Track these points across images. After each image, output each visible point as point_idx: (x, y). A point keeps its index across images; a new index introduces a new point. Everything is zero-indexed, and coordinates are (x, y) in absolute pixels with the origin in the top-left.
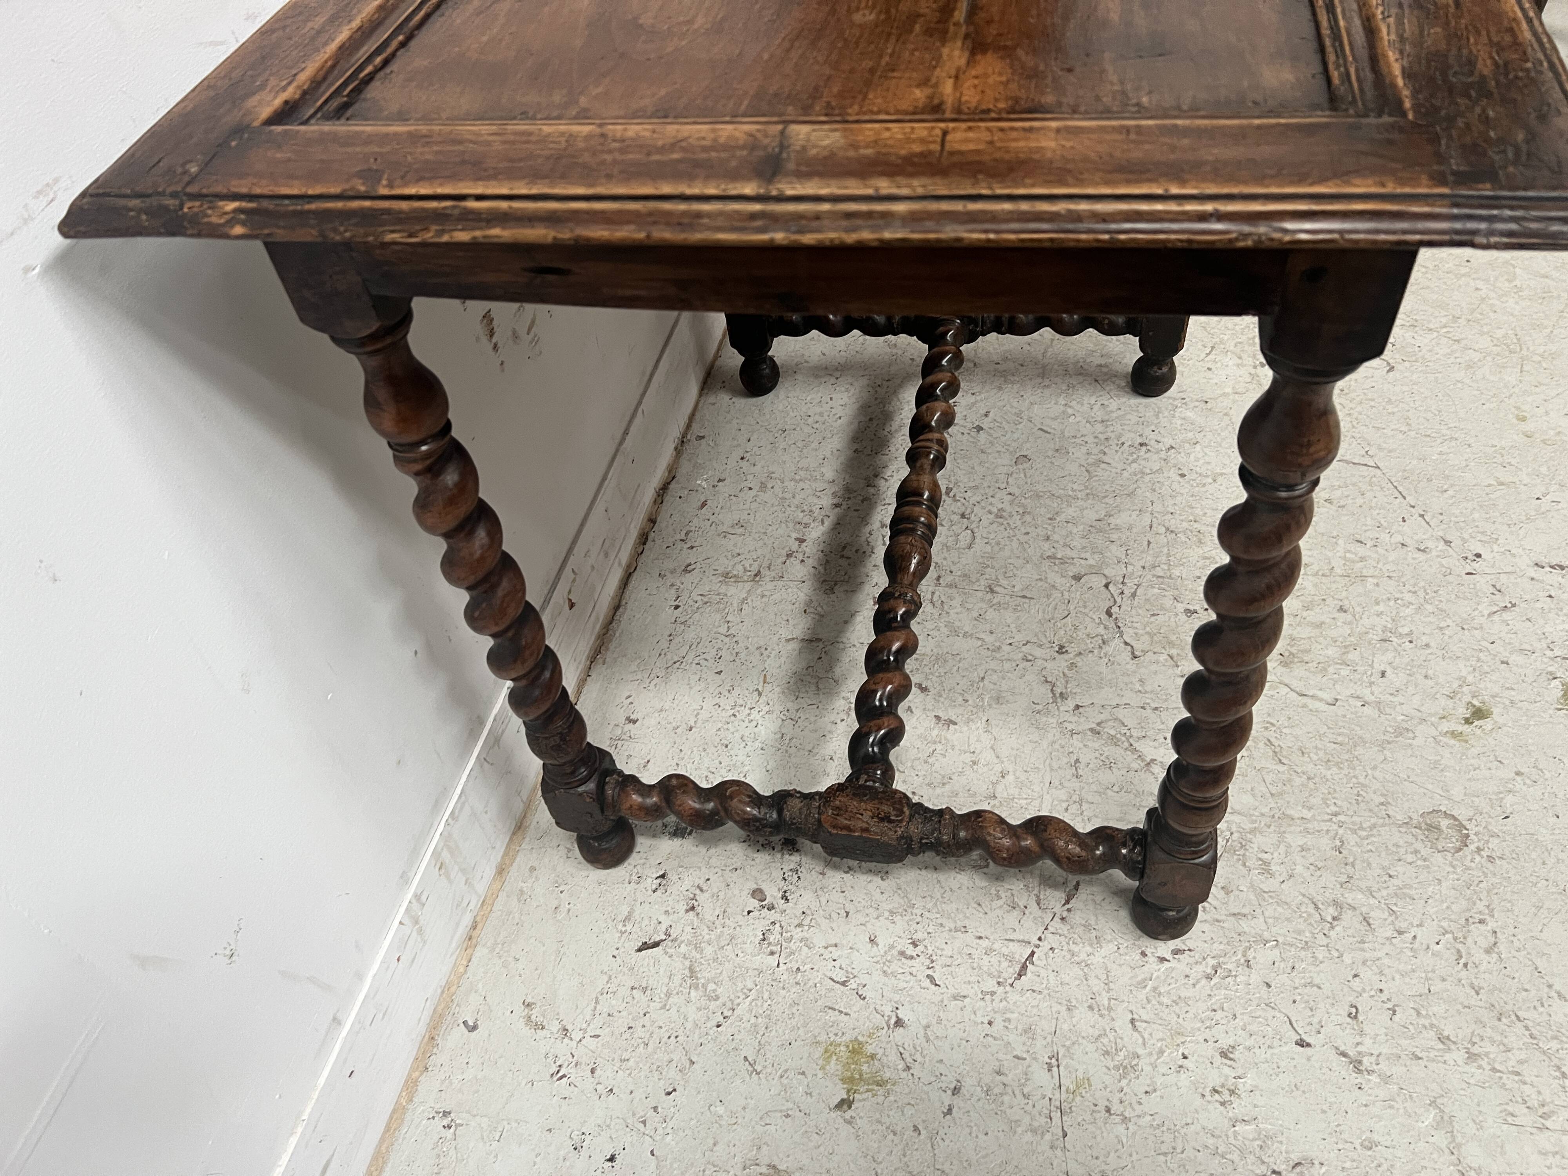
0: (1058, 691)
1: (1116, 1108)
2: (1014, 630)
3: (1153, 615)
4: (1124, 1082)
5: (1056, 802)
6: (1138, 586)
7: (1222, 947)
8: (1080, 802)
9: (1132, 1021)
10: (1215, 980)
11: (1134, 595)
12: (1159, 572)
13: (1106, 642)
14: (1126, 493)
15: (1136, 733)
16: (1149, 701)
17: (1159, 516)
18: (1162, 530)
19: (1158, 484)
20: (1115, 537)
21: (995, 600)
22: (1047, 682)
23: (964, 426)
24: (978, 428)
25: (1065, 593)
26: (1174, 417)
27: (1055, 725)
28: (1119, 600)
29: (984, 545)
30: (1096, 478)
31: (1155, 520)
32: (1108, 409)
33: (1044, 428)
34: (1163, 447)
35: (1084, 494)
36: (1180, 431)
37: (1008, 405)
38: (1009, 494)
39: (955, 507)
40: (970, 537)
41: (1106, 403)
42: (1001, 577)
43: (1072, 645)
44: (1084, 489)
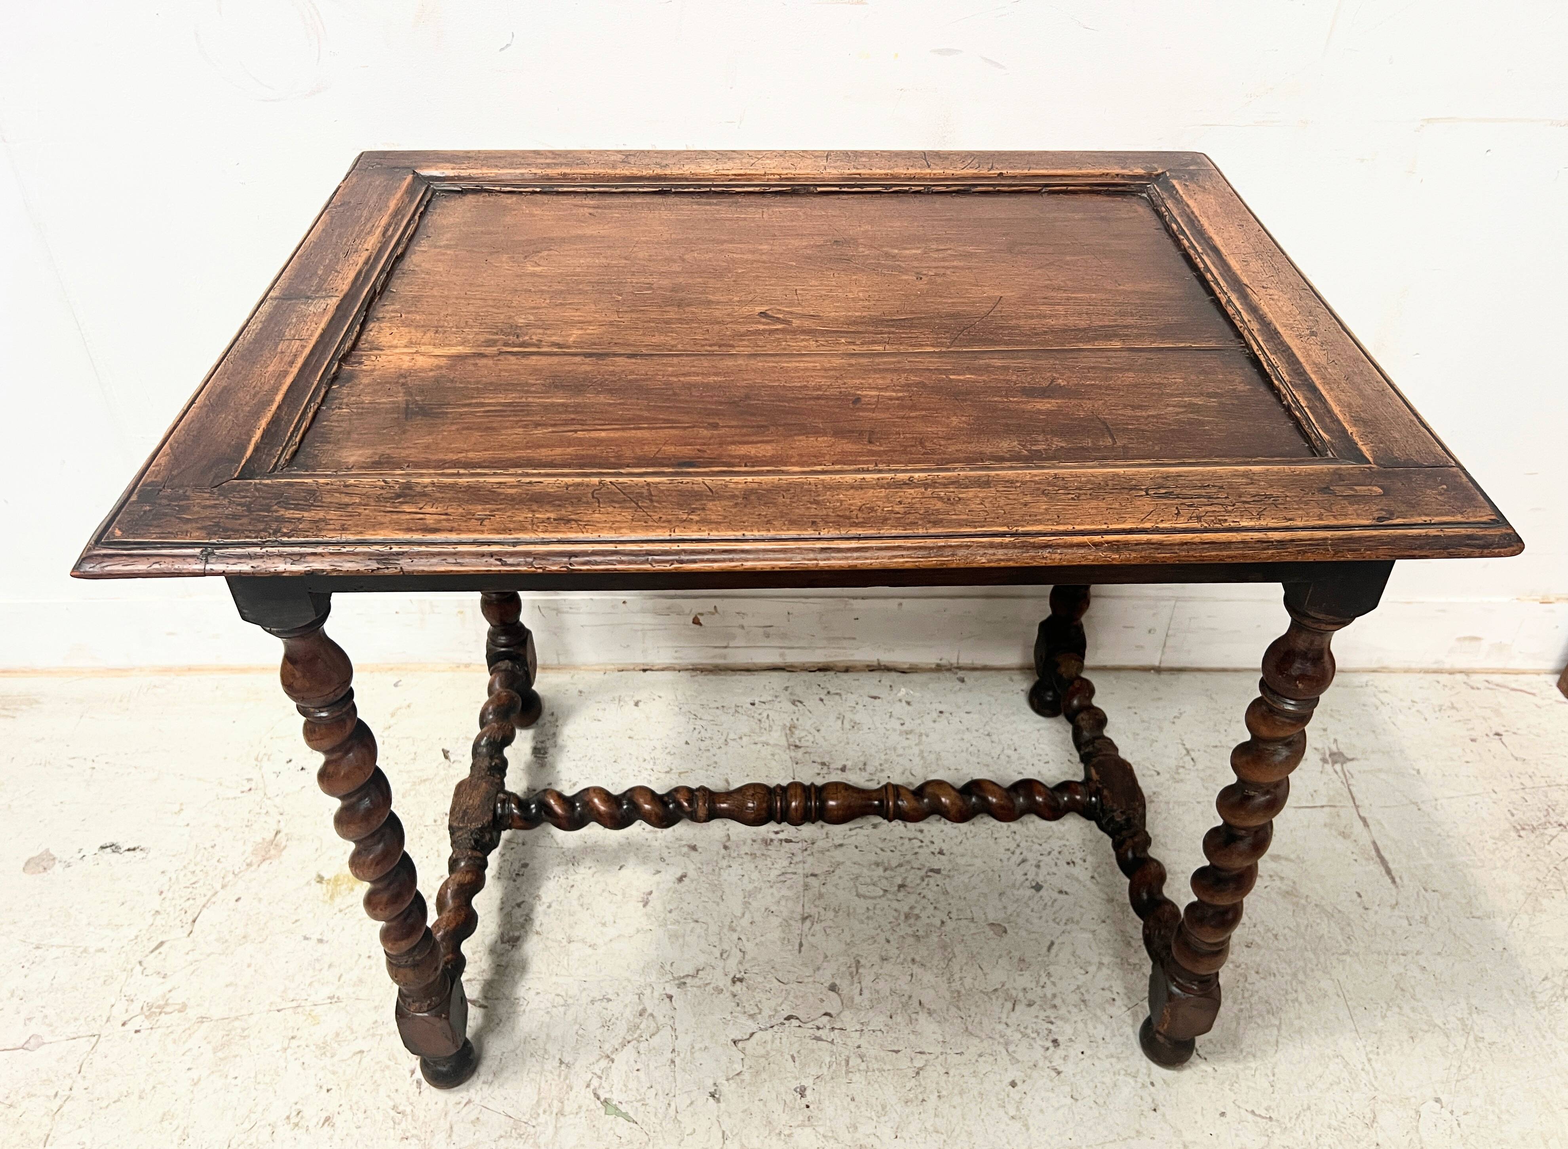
0: (688, 980)
1: (294, 1043)
2: (757, 941)
3: (793, 1057)
4: (313, 1048)
5: (565, 986)
6: (832, 1042)
7: (422, 1118)
8: (566, 1005)
9: (362, 1052)
10: (393, 1113)
11: (818, 1039)
12: (854, 1061)
13: (752, 1016)
14: (970, 1028)
15: (643, 1046)
16: (682, 1055)
17: (939, 1060)
18: (919, 1063)
19: (992, 1058)
20: (899, 1019)
21: (792, 922)
22: (698, 971)
23: (1037, 874)
24: (1038, 888)
25: (811, 979)
26: (1114, 1074)
27: (648, 980)
28: (810, 1025)
29: (865, 907)
30: (986, 999)
31: (933, 1056)
32: (1107, 1006)
33: (1055, 947)
34: (1058, 1063)
35: (958, 988)
36: (1092, 1081)
37: (1083, 910)
38: (943, 922)
39: (913, 878)
40: (873, 894)
41: (1118, 1002)
42: (823, 924)
43: (745, 988)
44: (967, 986)
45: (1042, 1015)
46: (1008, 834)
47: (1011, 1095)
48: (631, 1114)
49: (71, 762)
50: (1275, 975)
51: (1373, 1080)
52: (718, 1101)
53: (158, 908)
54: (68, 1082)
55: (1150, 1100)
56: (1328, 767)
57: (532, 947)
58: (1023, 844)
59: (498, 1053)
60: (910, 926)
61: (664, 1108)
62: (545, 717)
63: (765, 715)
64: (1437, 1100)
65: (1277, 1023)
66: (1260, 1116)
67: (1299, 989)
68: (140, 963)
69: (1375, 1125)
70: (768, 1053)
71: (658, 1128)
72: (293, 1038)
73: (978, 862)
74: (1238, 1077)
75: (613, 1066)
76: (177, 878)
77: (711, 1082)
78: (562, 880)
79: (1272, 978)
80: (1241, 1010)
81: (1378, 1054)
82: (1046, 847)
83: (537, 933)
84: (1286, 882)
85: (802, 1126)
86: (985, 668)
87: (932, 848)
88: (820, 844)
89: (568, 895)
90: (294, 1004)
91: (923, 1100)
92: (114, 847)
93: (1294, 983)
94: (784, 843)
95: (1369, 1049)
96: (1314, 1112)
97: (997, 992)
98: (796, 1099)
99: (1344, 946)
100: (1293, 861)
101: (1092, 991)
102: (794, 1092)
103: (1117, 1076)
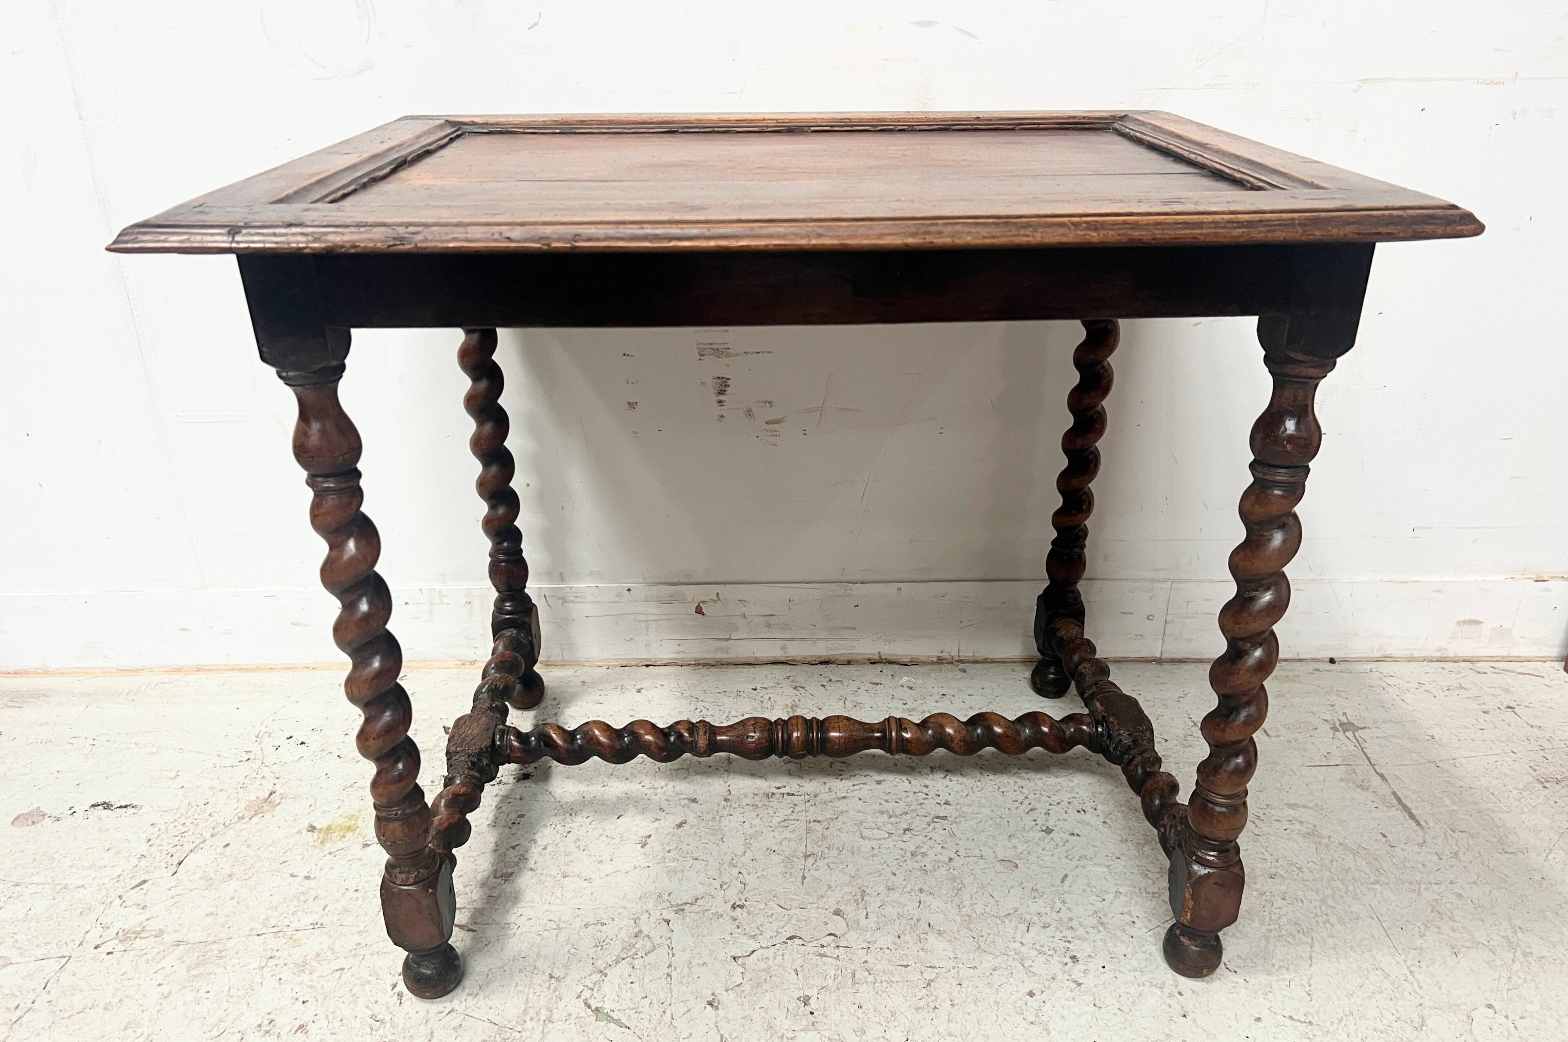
0: (686, 907)
1: (273, 962)
2: (759, 874)
3: (796, 972)
4: (292, 966)
5: (558, 914)
6: (837, 959)
7: (401, 1025)
8: (558, 928)
9: (342, 969)
10: (371, 1021)
11: (824, 955)
12: (861, 975)
13: (754, 937)
14: (983, 946)
15: (637, 963)
16: (679, 970)
17: (951, 973)
18: (930, 974)
19: (1007, 972)
20: (907, 938)
21: (795, 859)
22: (697, 899)
23: (1047, 820)
24: (1048, 831)
25: (815, 906)
26: (1139, 985)
27: (645, 907)
28: (815, 944)
29: (870, 846)
30: (999, 922)
31: (944, 970)
32: (1127, 928)
33: (1069, 879)
34: (1077, 975)
35: (969, 912)
36: (1115, 991)
37: (1097, 850)
38: (951, 859)
39: (918, 824)
40: (878, 837)
41: (1139, 924)
42: (827, 861)
43: (745, 914)
44: (978, 913)
45: (1059, 935)
46: (1016, 788)
47: (1029, 1003)
48: (623, 1020)
49: (72, 741)
50: (1302, 901)
51: (1417, 989)
52: (717, 1008)
53: (145, 853)
54: (32, 996)
55: (1179, 1008)
56: (1340, 734)
57: (526, 881)
58: (1031, 796)
59: (485, 969)
60: (917, 862)
61: (658, 1014)
62: (547, 701)
63: (767, 697)
64: (1490, 1006)
65: (1309, 940)
66: (1299, 1021)
67: (1329, 912)
68: (120, 897)
69: (1424, 1028)
70: (769, 968)
71: (652, 1033)
72: (271, 958)
73: (986, 811)
74: (1271, 987)
75: (606, 979)
76: (167, 828)
77: (710, 993)
78: (559, 827)
79: (1300, 905)
80: (1270, 931)
81: (1420, 967)
82: (1056, 798)
83: (531, 869)
84: (1306, 825)
85: (806, 1030)
86: (986, 661)
87: (938, 800)
88: (824, 796)
89: (564, 839)
90: (276, 929)
91: (935, 1008)
92: (107, 806)
93: (1324, 908)
94: (785, 796)
95: (1409, 963)
96: (1358, 1019)
97: (1010, 917)
98: (799, 1008)
99: (1373, 878)
100: (1311, 808)
101: (1110, 916)
102: (798, 1002)
103: (1142, 988)
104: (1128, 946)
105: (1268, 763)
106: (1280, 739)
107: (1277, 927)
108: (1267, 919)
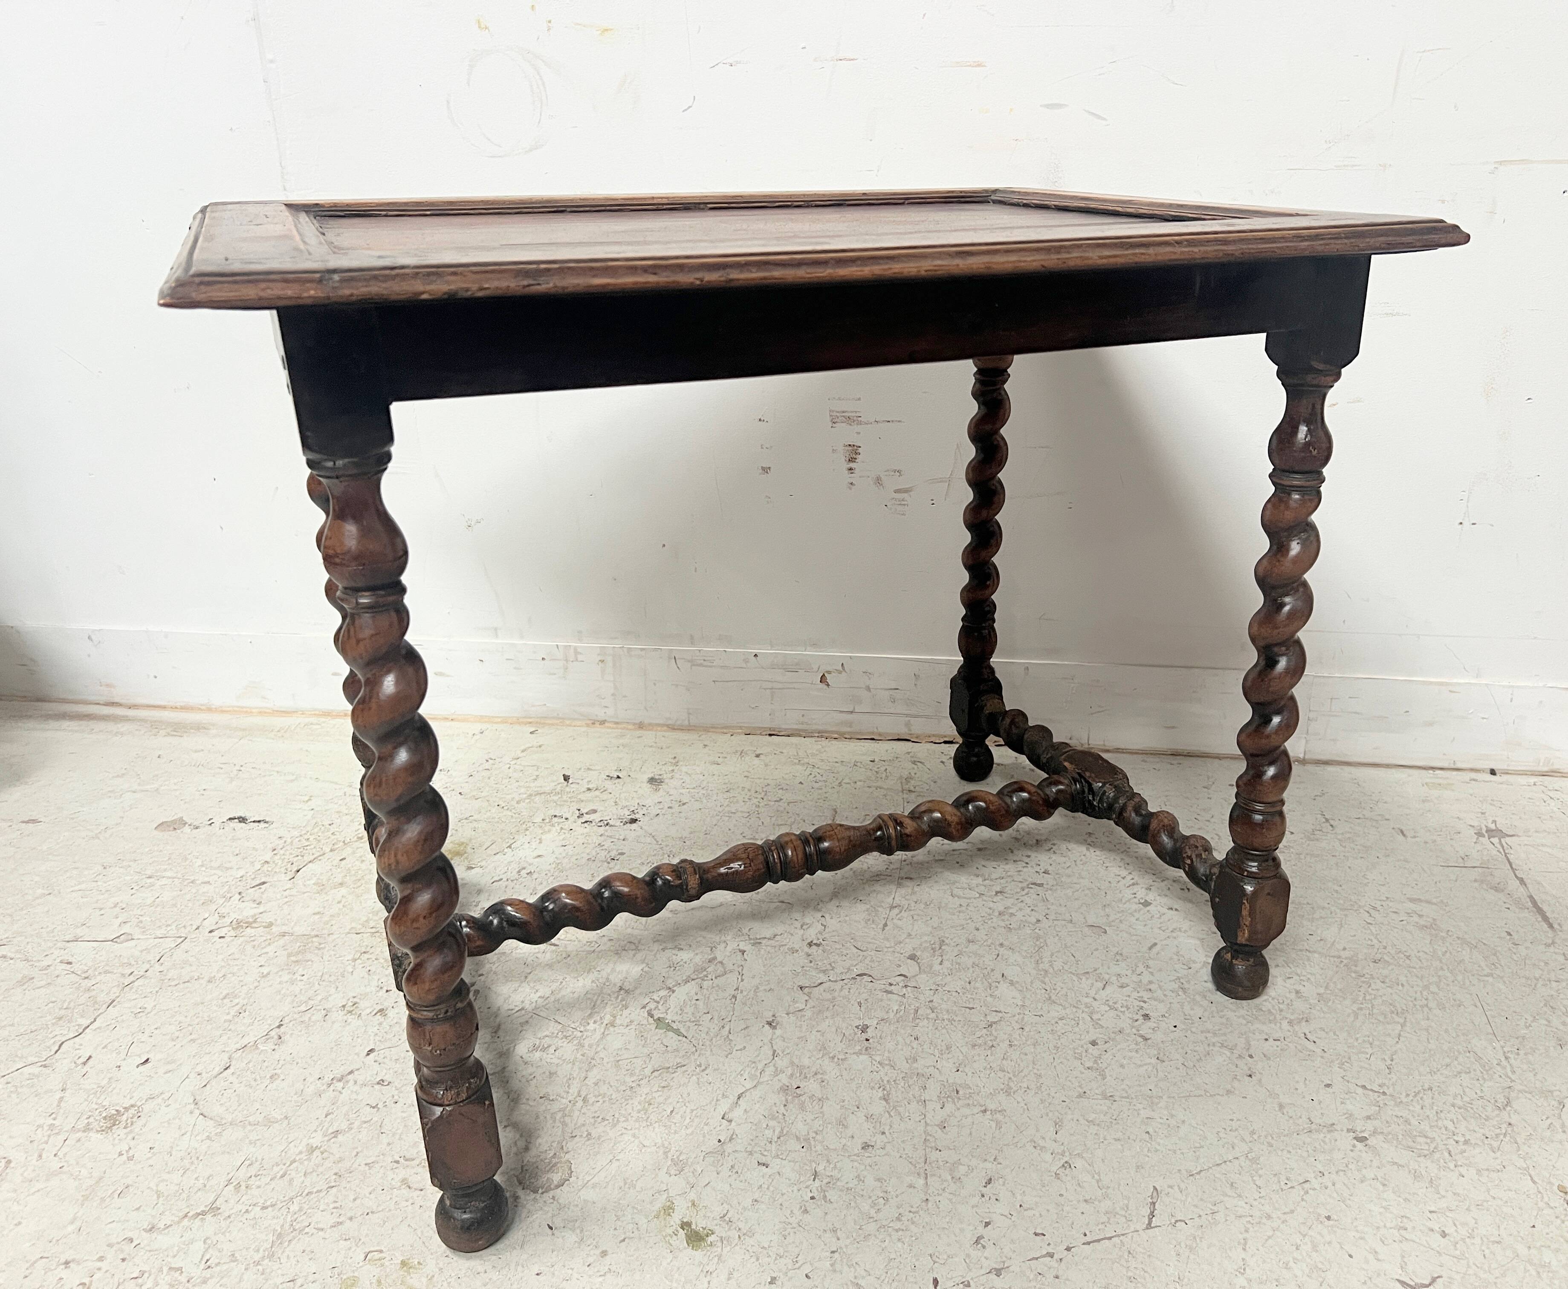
0: (763, 941)
2: (839, 919)
3: (859, 1003)
5: (639, 937)
6: (903, 996)
8: (637, 949)
11: (891, 992)
12: (924, 1012)
13: (824, 972)
14: (1053, 997)
15: (706, 984)
16: (745, 993)
17: (1016, 1018)
18: (993, 1017)
19: (1074, 1023)
20: (978, 984)
21: (878, 910)
22: (775, 936)
23: (1146, 896)
24: (1145, 905)
25: (891, 950)
26: (1209, 1045)
27: (723, 938)
28: (884, 982)
29: (956, 904)
30: (1075, 978)
31: (1009, 1015)
32: (1209, 994)
33: (1157, 948)
34: (1146, 1031)
35: (1047, 967)
36: (1182, 1049)
38: (1039, 921)
39: (1010, 889)
40: (966, 897)
42: (910, 914)
43: (820, 951)
44: (1056, 969)
45: (1135, 995)
46: (1119, 866)
47: (1090, 1051)
48: (682, 1031)
49: (222, 766)
50: (1403, 985)
51: (1510, 1073)
52: (774, 1028)
54: (146, 966)
55: (1246, 1068)
56: (1485, 840)
58: (1134, 874)
60: (1003, 920)
61: (717, 1028)
63: (883, 769)
65: (1402, 1020)
66: (1372, 1090)
67: (1430, 998)
69: (1508, 1109)
70: (834, 998)
71: (708, 1044)
73: (1085, 882)
74: (1350, 1058)
75: (673, 996)
77: (771, 1014)
79: (1400, 987)
80: (1361, 1009)
81: (1518, 1054)
82: (1159, 878)
84: (1425, 918)
85: (859, 1053)
87: (1035, 870)
90: (373, 930)
91: (993, 1046)
92: (242, 819)
93: (1425, 993)
95: (1506, 1049)
96: (1436, 1093)
97: (1087, 976)
98: (856, 1034)
99: (1487, 971)
100: (1435, 904)
101: (1192, 983)
102: (856, 1030)
103: (1211, 1048)
104: (1206, 1010)
105: (1398, 861)
106: (1417, 839)
107: (1370, 1006)
108: (1361, 999)
